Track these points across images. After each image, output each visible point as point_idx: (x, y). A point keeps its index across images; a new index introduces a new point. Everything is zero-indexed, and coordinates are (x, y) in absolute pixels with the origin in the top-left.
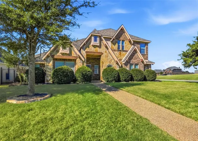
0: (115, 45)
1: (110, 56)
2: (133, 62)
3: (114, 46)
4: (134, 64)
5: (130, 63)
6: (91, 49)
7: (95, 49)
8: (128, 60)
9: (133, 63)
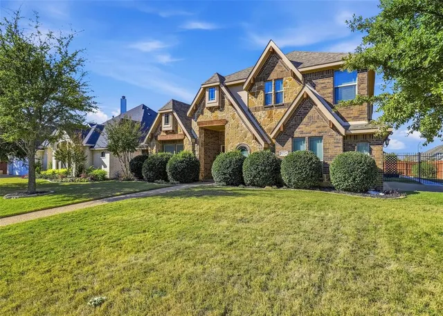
1: (243, 124)
2: (302, 132)
4: (307, 139)
5: (293, 138)
6: (207, 116)
7: (214, 114)
9: (304, 135)
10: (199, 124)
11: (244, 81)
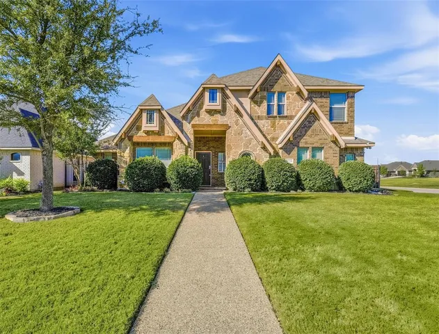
0: (259, 106)
1: (248, 131)
2: (306, 143)
3: (257, 107)
4: (310, 149)
5: (298, 147)
6: (204, 119)
7: (212, 118)
8: (291, 139)
9: (308, 146)
10: (193, 126)
11: (251, 88)
